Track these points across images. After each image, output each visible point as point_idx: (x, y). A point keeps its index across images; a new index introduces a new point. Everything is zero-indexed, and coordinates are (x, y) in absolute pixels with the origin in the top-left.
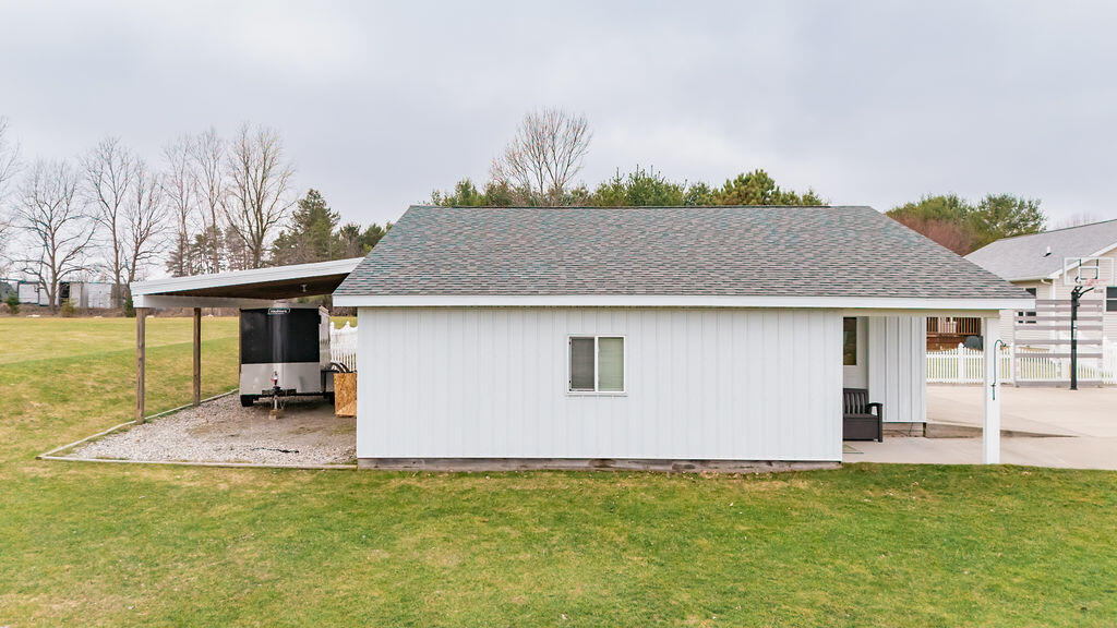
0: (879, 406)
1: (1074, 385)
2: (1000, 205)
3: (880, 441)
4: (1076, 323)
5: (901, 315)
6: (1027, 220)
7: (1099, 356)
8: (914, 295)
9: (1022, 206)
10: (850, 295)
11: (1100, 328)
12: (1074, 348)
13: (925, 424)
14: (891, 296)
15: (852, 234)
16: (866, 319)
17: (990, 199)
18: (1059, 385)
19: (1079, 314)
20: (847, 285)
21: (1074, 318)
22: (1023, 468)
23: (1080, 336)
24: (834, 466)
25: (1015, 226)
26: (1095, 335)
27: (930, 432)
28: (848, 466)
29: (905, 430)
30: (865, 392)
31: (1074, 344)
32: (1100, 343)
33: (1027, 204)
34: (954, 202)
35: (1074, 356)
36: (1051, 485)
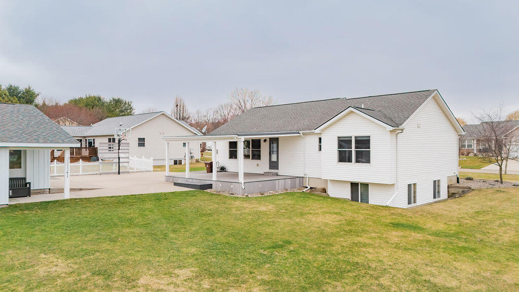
0: (30, 183)
1: (119, 173)
2: (118, 102)
3: (30, 196)
4: (120, 151)
5: (40, 149)
6: (128, 109)
7: (128, 162)
8: (38, 142)
9: (125, 103)
10: (11, 142)
11: (128, 153)
12: (119, 160)
13: (49, 189)
14: (28, 142)
15: (21, 117)
16: (26, 150)
17: (113, 99)
18: (114, 173)
19: (120, 148)
20: (11, 138)
21: (119, 149)
22: (77, 199)
23: (121, 155)
24: (5, 206)
25: (122, 112)
26: (126, 155)
27: (51, 191)
28: (11, 206)
29: (41, 192)
30: (25, 179)
31: (119, 158)
32: (128, 158)
33: (127, 102)
34: (99, 99)
35: (119, 163)
36: (83, 202)
